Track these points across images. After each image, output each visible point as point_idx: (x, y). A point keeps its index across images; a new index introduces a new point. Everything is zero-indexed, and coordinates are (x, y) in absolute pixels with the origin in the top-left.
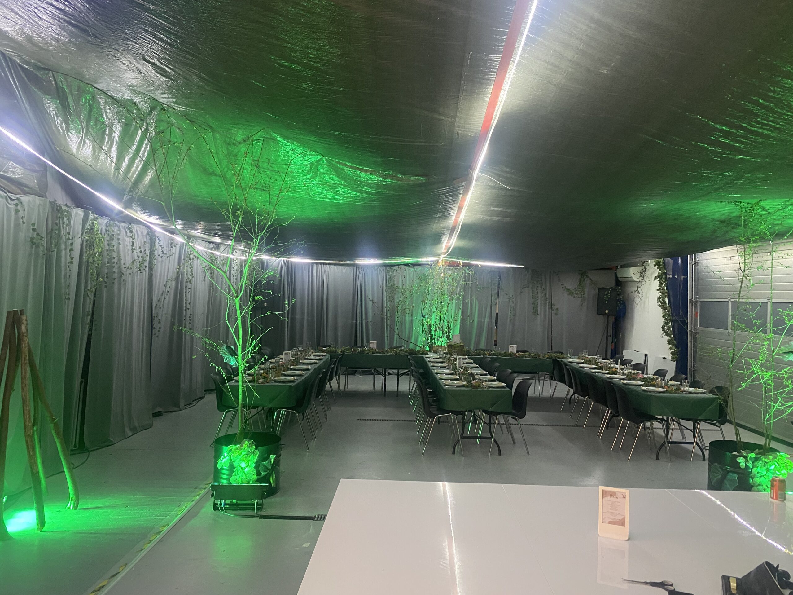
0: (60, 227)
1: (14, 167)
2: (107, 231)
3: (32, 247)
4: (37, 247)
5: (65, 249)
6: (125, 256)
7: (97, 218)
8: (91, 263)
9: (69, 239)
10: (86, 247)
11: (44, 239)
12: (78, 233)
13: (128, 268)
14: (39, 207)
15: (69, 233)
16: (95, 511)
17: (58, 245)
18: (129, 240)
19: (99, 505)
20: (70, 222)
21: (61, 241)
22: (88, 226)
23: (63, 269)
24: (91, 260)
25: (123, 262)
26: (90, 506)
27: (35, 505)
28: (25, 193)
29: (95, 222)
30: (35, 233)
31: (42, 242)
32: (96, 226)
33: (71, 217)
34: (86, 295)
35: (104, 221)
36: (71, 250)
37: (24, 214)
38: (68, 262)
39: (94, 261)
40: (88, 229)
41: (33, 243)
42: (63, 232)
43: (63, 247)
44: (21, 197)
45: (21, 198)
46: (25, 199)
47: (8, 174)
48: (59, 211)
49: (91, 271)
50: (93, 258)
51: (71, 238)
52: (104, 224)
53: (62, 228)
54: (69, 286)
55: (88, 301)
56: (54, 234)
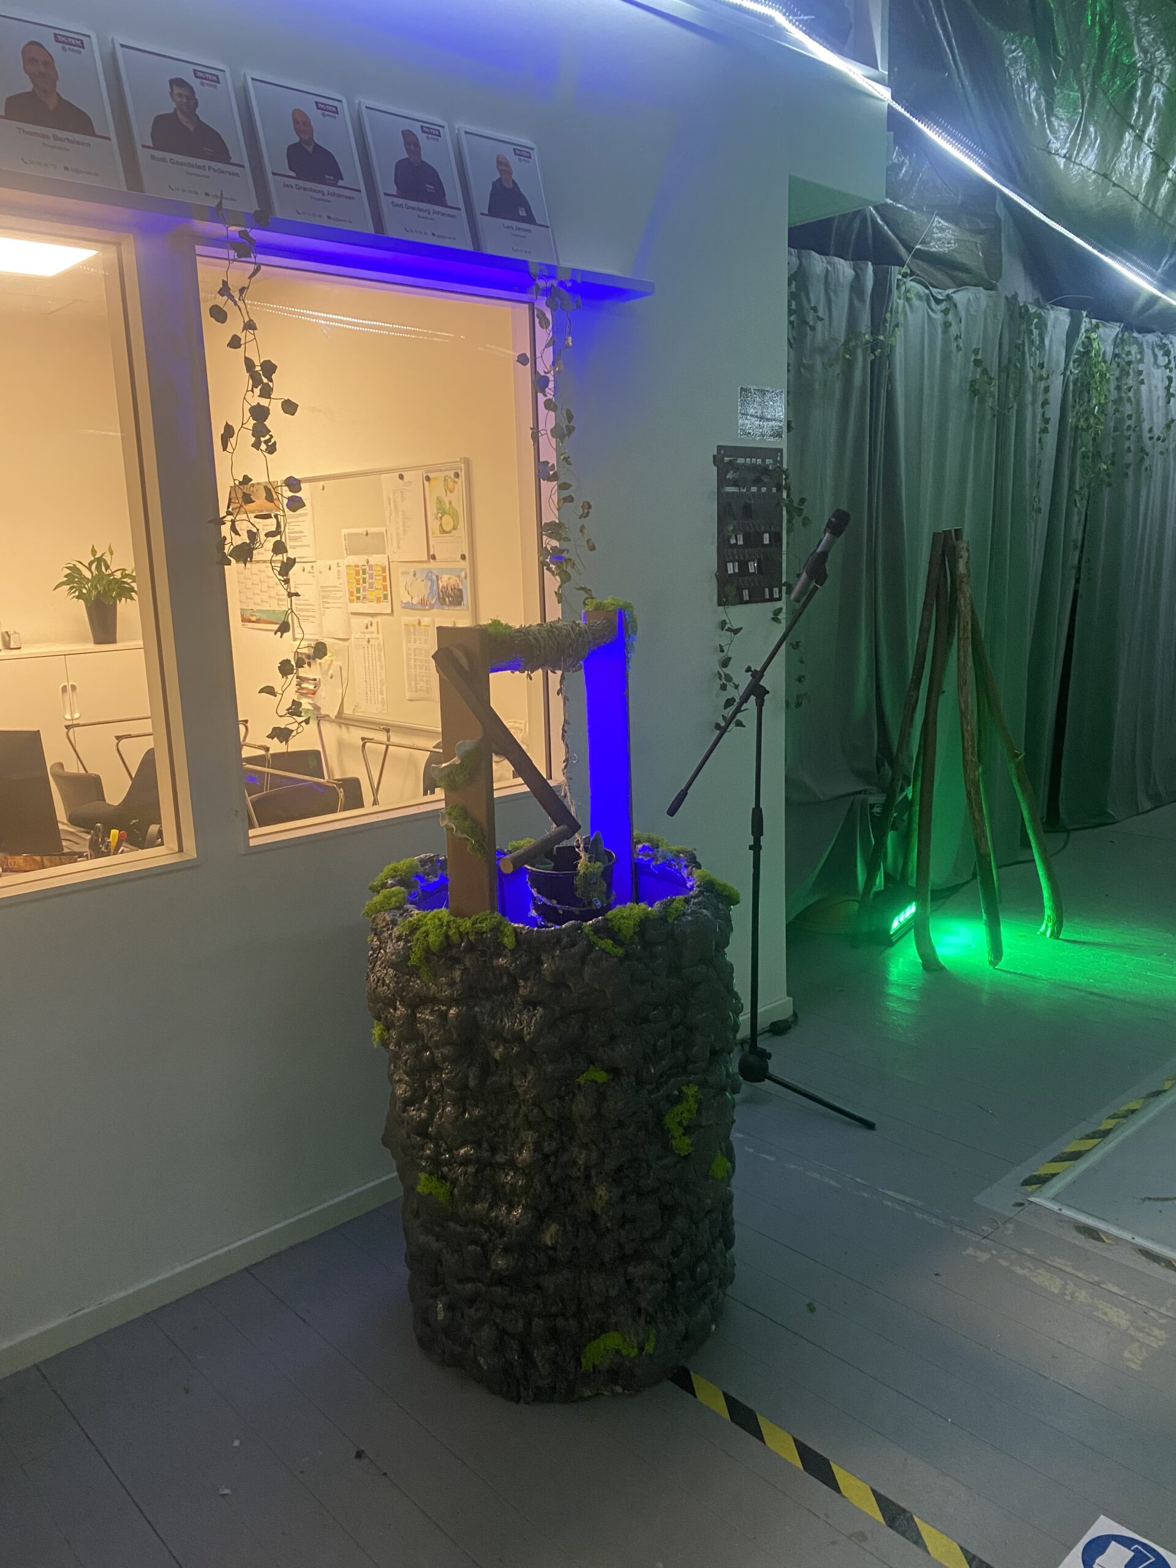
0: (1024, 353)
1: (942, 230)
2: (1116, 356)
3: (972, 401)
4: (982, 401)
5: (1034, 402)
6: (1151, 414)
7: (1097, 326)
8: (1083, 430)
9: (1041, 378)
10: (1074, 396)
11: (995, 382)
12: (1058, 365)
13: (1159, 439)
14: (985, 312)
15: (1042, 366)
16: (1095, 951)
17: (1019, 393)
18: (1160, 375)
19: (1101, 940)
20: (1042, 340)
21: (1027, 385)
22: (1078, 346)
23: (1028, 445)
24: (1082, 423)
25: (1146, 426)
26: (1084, 938)
27: (984, 917)
28: (960, 284)
29: (1093, 335)
30: (979, 370)
31: (992, 389)
32: (1095, 345)
33: (1046, 329)
34: (1071, 502)
35: (1111, 331)
36: (1045, 403)
37: (960, 331)
38: (1038, 430)
39: (1089, 427)
40: (1078, 352)
41: (974, 392)
42: (1029, 362)
43: (1029, 397)
44: (954, 292)
45: (953, 295)
46: (961, 297)
47: (932, 247)
48: (1023, 318)
49: (1083, 449)
50: (1087, 419)
51: (1045, 376)
52: (1110, 341)
53: (1027, 355)
54: (1039, 483)
55: (1076, 518)
56: (1012, 370)
